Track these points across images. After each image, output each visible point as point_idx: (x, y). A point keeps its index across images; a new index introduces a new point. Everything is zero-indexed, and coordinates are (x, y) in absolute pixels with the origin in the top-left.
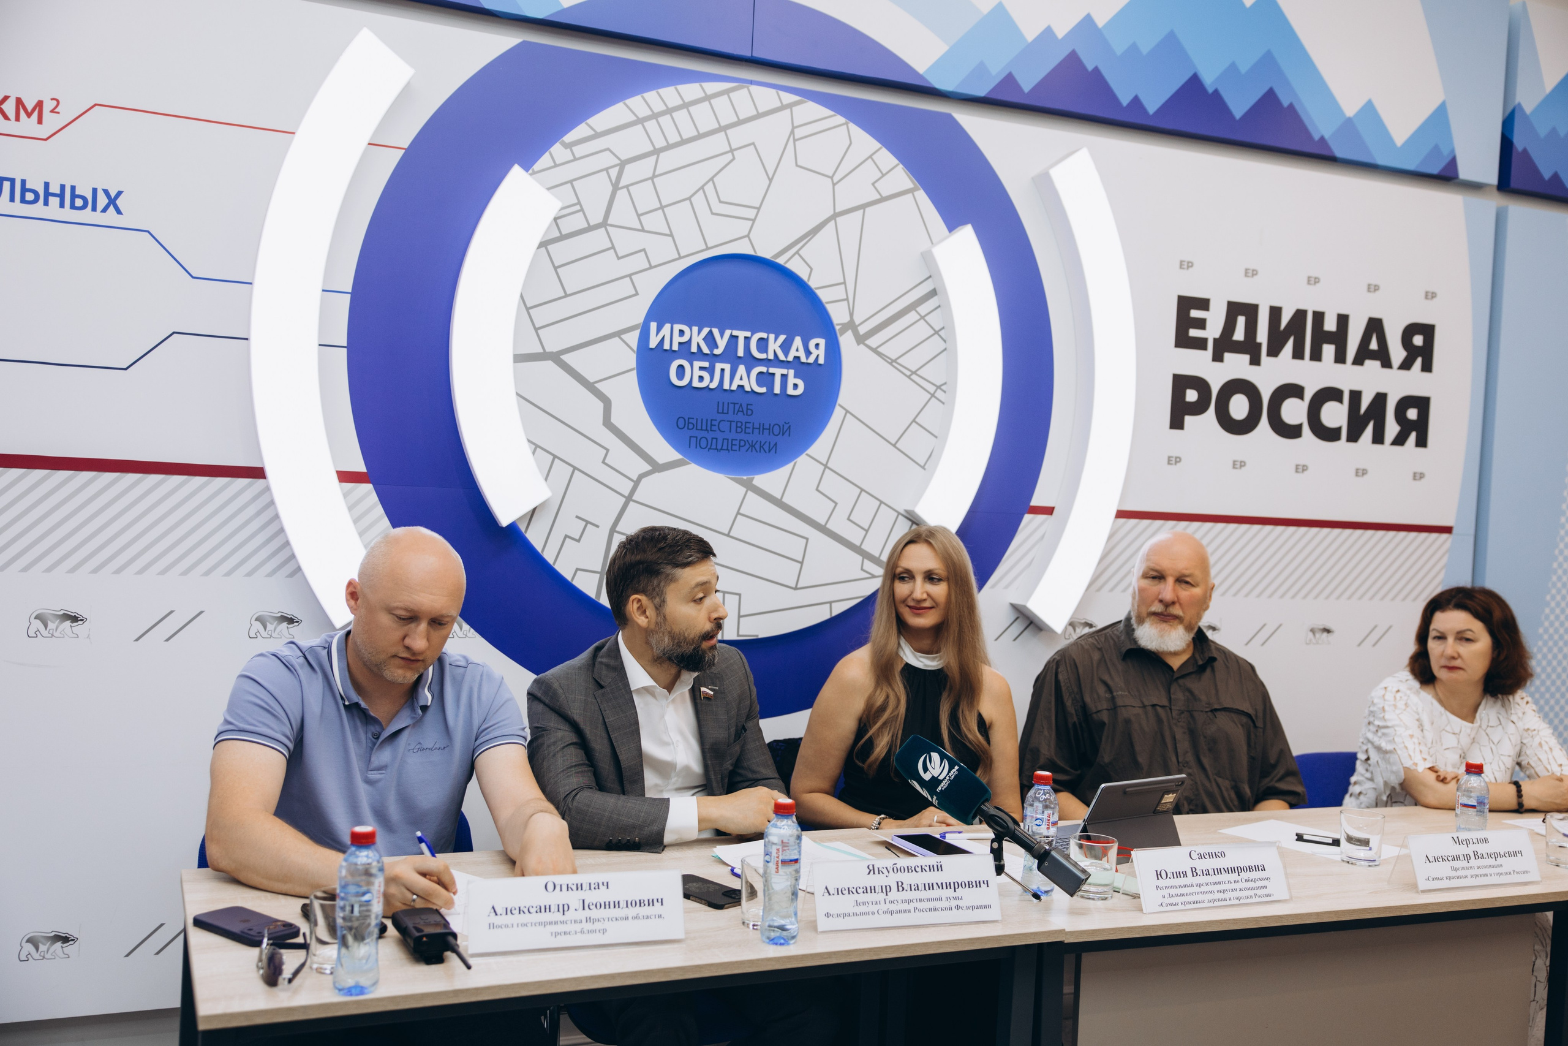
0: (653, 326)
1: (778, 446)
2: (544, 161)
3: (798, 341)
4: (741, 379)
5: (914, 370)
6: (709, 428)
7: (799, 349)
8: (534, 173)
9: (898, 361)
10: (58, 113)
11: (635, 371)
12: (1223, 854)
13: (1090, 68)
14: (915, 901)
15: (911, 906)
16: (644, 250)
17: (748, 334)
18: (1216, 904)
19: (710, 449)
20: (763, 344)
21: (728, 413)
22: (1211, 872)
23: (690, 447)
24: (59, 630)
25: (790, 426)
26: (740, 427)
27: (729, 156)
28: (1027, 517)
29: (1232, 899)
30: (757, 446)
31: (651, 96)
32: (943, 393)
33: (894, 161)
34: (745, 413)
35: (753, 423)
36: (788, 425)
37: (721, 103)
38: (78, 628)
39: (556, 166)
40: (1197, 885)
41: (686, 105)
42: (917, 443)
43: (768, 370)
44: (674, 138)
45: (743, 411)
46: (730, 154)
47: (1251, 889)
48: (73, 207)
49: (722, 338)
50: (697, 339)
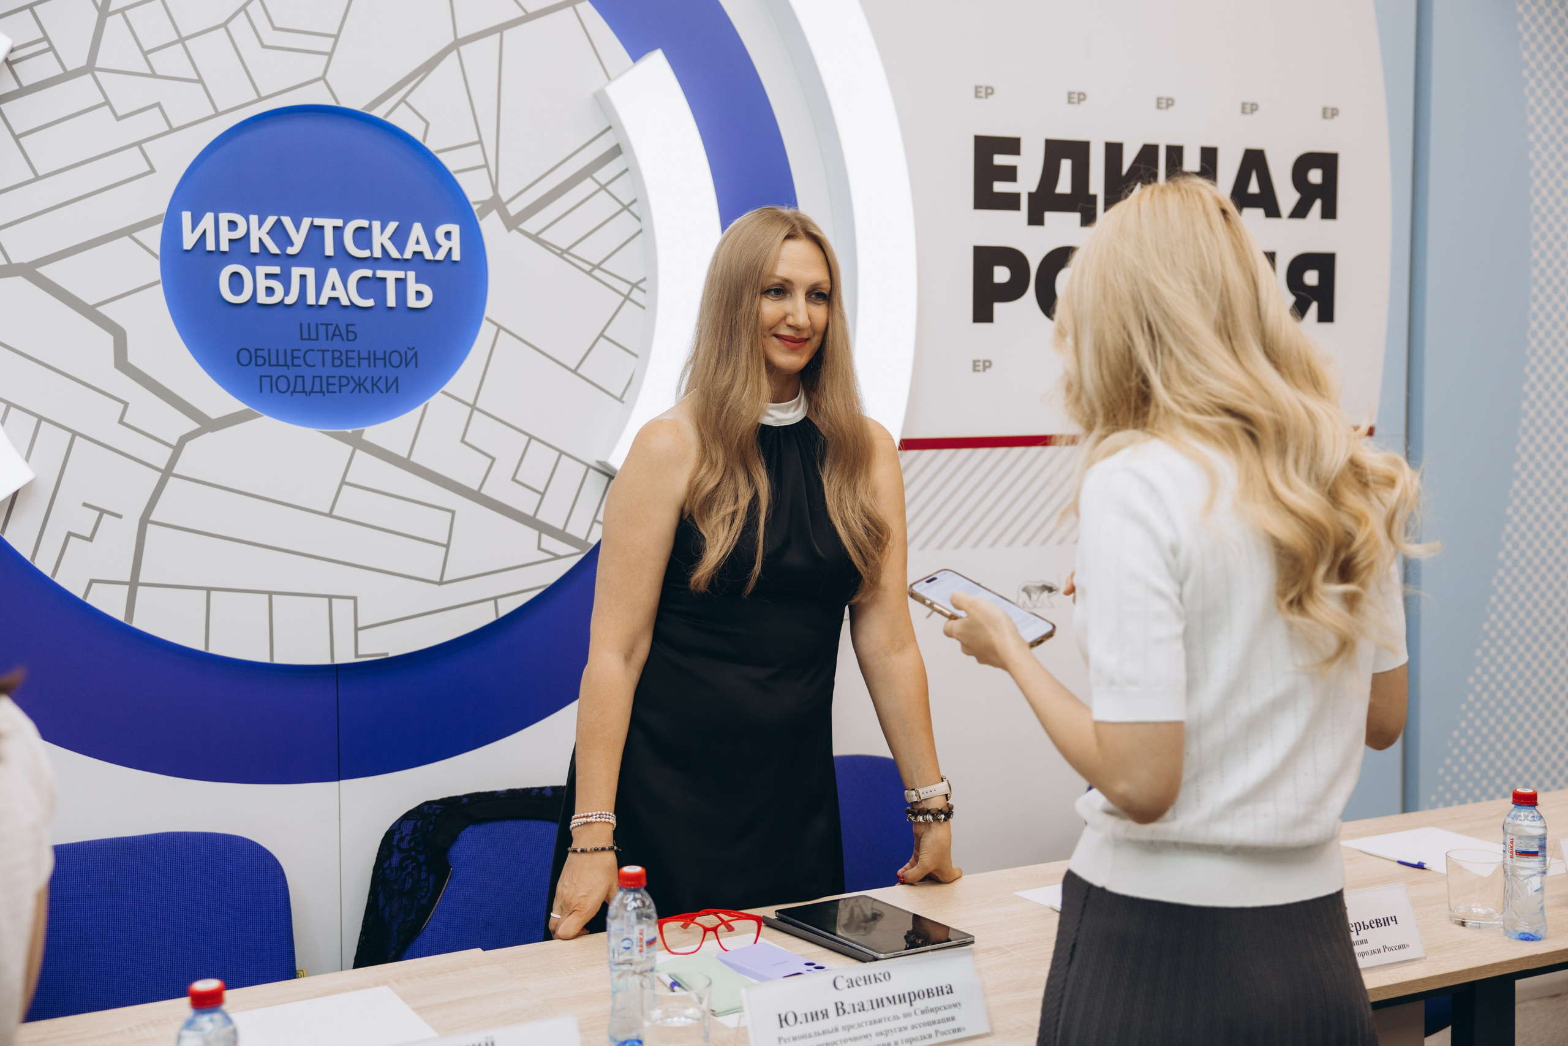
0: (186, 217)
1: (399, 379)
3: (417, 230)
4: (334, 288)
5: (596, 262)
6: (289, 362)
7: (421, 240)
9: (572, 251)
11: (160, 287)
12: (887, 976)
16: (158, 105)
17: (339, 223)
19: (294, 392)
20: (363, 236)
21: (317, 339)
22: (867, 1006)
23: (261, 392)
25: (416, 354)
26: (338, 358)
30: (368, 384)
32: (643, 294)
34: (345, 338)
35: (359, 351)
36: (413, 352)
40: (844, 1028)
42: (607, 366)
43: (374, 274)
45: (341, 335)
47: (929, 1024)
49: (298, 231)
50: (259, 233)
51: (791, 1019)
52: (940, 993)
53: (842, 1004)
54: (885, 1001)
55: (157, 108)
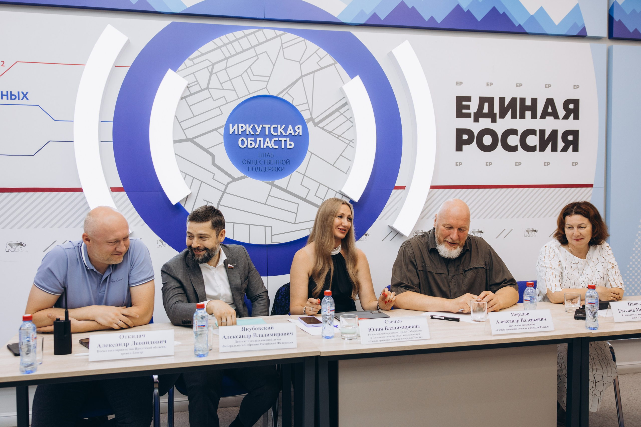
0: (231, 125)
1: (285, 168)
2: (182, 66)
3: (290, 127)
4: (268, 143)
5: (339, 135)
6: (256, 163)
7: (291, 130)
8: (179, 71)
9: (332, 132)
10: (4, 66)
11: (223, 143)
12: (401, 322)
13: (410, 7)
14: (261, 341)
15: (259, 343)
16: (224, 97)
17: (269, 126)
18: (395, 341)
19: (257, 171)
20: (276, 129)
21: (263, 157)
22: (394, 329)
23: (248, 171)
24: (17, 249)
25: (289, 161)
26: (269, 162)
27: (256, 58)
28: (394, 191)
29: (403, 339)
30: (276, 169)
31: (223, 37)
32: (353, 143)
33: (326, 53)
34: (270, 157)
35: (274, 160)
36: (289, 160)
38: (23, 248)
39: (187, 68)
40: (387, 333)
42: (342, 164)
43: (278, 139)
45: (269, 156)
46: (257, 57)
47: (412, 335)
48: (11, 99)
49: (259, 128)
50: (249, 129)
51: (372, 330)
52: (416, 327)
53: (387, 327)
54: (399, 328)
55: (224, 98)
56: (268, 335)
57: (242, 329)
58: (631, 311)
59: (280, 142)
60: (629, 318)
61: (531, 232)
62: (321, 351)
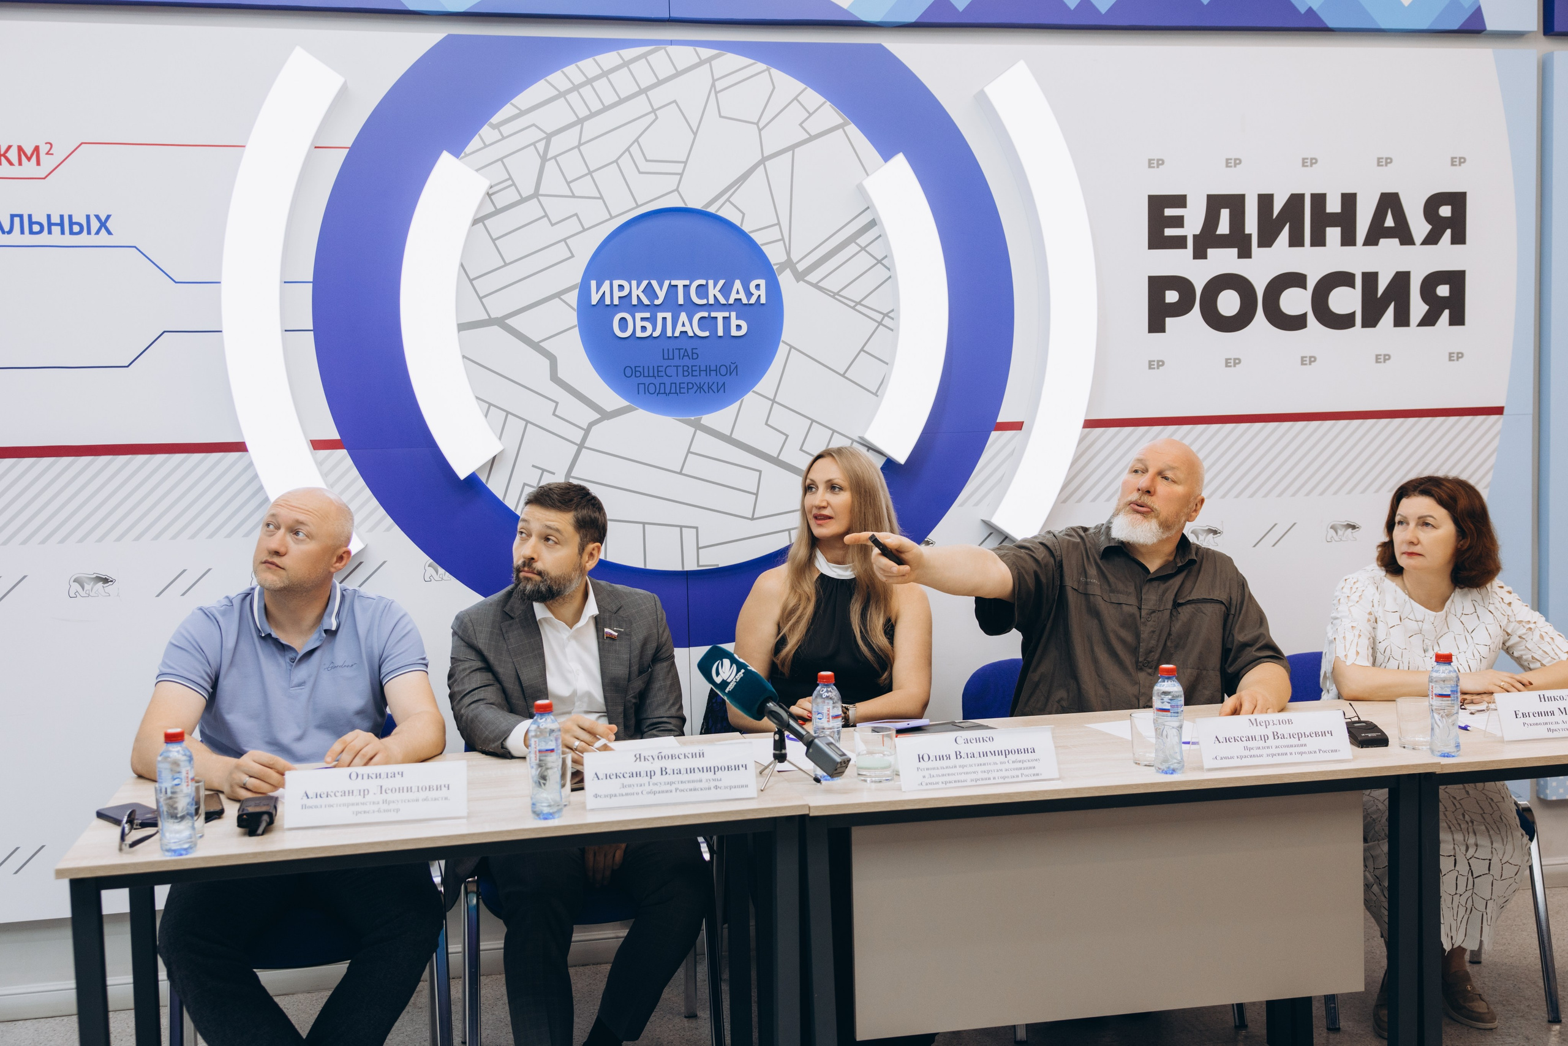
0: (593, 283)
1: (726, 384)
2: (475, 143)
3: (738, 284)
4: (683, 325)
5: (858, 300)
6: (656, 374)
7: (740, 291)
8: (467, 155)
9: (841, 293)
10: (52, 154)
11: (577, 328)
12: (991, 740)
14: (677, 783)
15: (673, 787)
16: (576, 215)
17: (687, 282)
18: (979, 783)
19: (658, 394)
20: (702, 290)
21: (673, 359)
22: (976, 755)
23: (638, 394)
24: (94, 590)
26: (687, 371)
27: (652, 116)
28: (994, 434)
29: (997, 778)
30: (706, 388)
31: (571, 69)
32: (892, 320)
33: (821, 99)
34: (691, 358)
35: (700, 366)
36: (735, 365)
37: (639, 67)
38: (109, 588)
39: (486, 146)
40: (960, 766)
41: (605, 74)
42: (866, 371)
43: (709, 315)
44: (596, 106)
45: (688, 356)
46: (653, 114)
47: (1017, 769)
48: (72, 233)
49: (661, 290)
50: (637, 292)
51: (926, 758)
52: (1026, 752)
53: (960, 753)
54: (989, 754)
55: (575, 217)
56: (692, 771)
57: (635, 759)
58: (1546, 714)
59: (714, 321)
60: (1542, 732)
61: (1344, 529)
62: (812, 804)
